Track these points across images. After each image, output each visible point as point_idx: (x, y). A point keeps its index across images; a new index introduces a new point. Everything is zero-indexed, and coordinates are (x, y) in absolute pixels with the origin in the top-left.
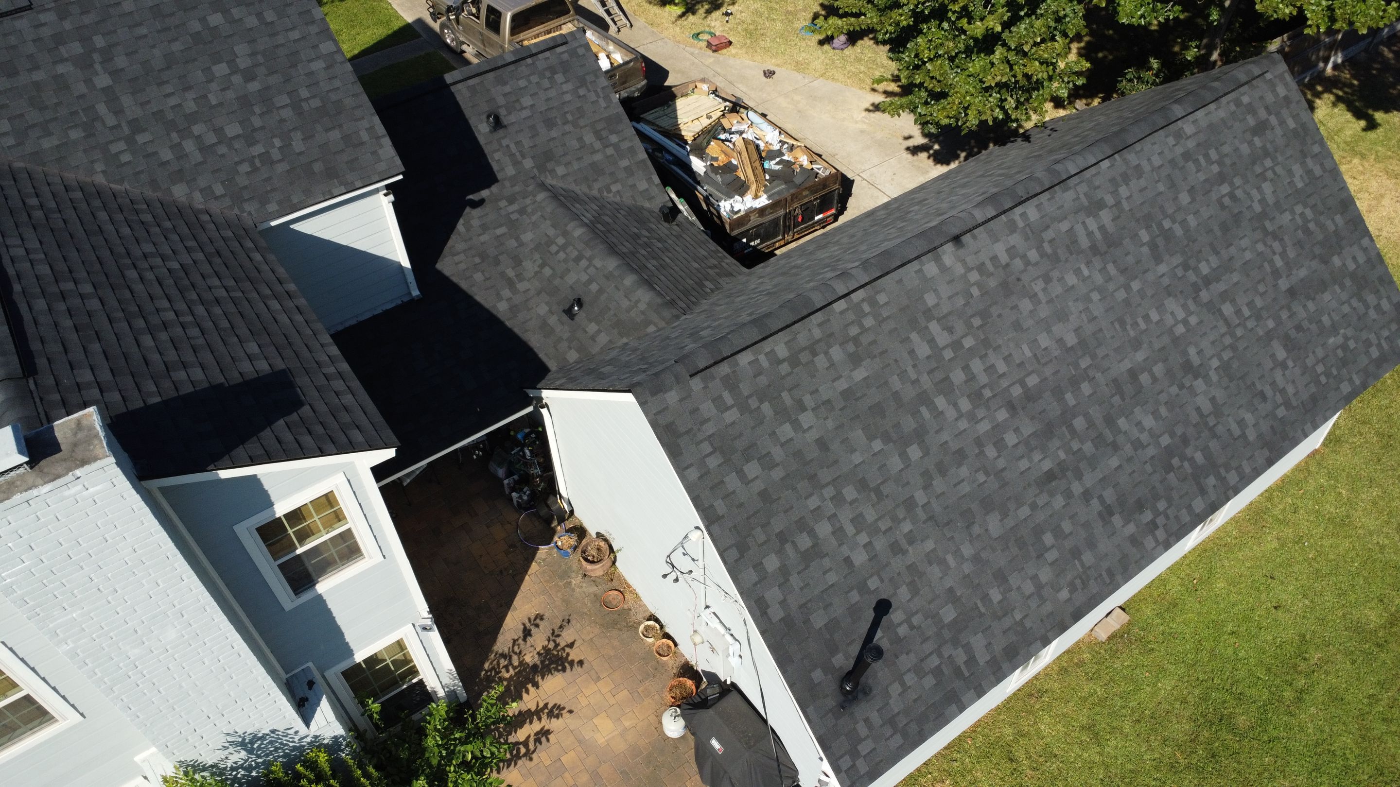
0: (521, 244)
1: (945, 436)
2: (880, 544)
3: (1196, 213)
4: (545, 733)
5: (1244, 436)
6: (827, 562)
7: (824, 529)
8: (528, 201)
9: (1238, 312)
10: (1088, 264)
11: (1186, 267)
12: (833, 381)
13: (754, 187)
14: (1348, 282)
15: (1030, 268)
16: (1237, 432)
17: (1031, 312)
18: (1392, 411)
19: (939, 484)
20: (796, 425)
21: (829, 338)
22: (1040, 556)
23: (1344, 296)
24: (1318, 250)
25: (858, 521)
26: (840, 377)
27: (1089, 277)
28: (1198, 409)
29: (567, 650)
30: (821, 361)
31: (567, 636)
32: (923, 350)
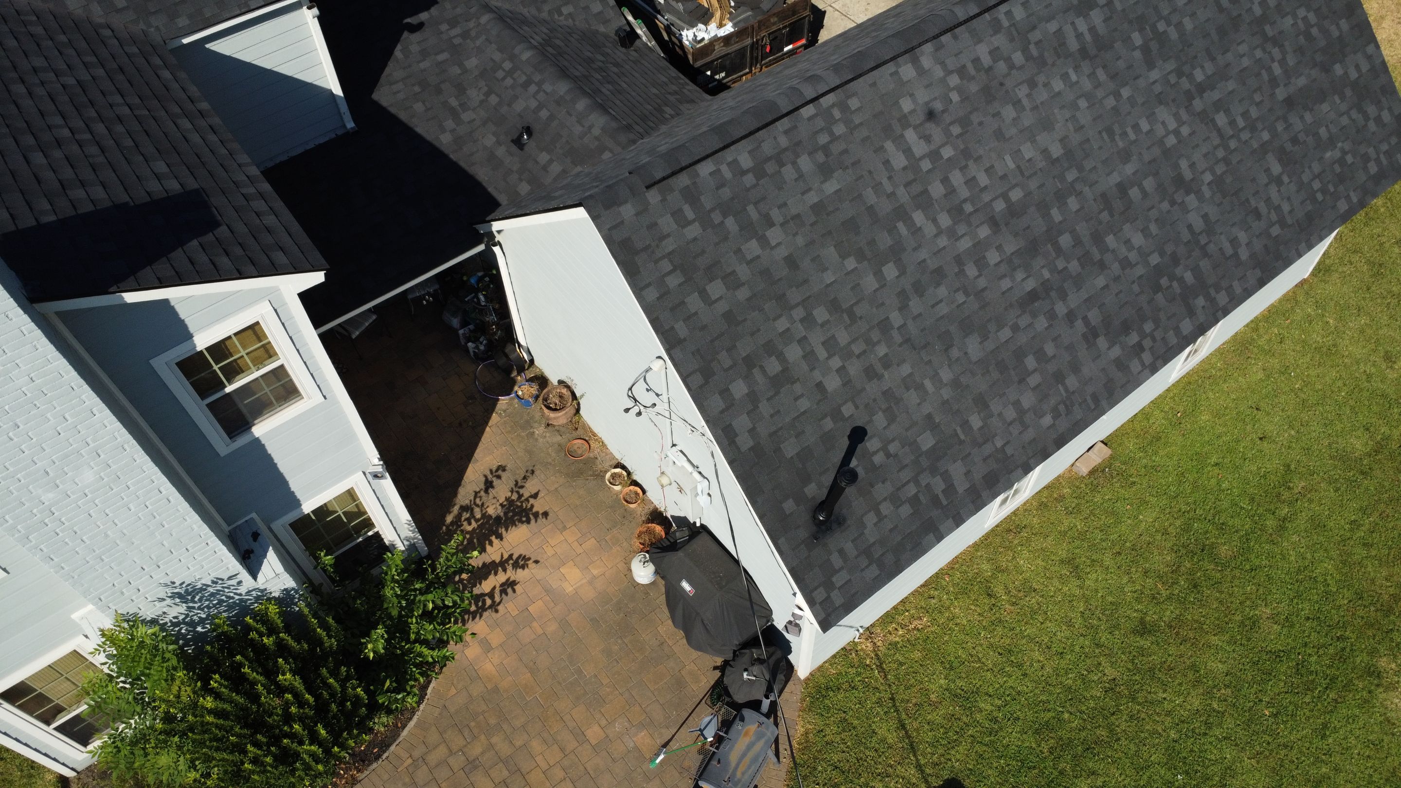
0: (465, 71)
1: (923, 254)
2: (854, 369)
3: (1193, 15)
4: (510, 584)
5: (1236, 255)
6: (798, 388)
7: (793, 353)
8: (472, 24)
9: (1232, 123)
10: (1076, 68)
11: (1180, 73)
12: (803, 194)
13: (718, 14)
14: (1348, 92)
15: (1014, 72)
16: (1229, 251)
17: (1014, 119)
18: (1384, 239)
19: (916, 305)
20: (763, 241)
21: (796, 147)
22: (1022, 381)
23: (1344, 107)
24: (1319, 57)
25: (830, 344)
26: (810, 189)
27: (1077, 82)
28: (1190, 227)
29: (532, 501)
30: (788, 172)
31: (530, 488)
32: (899, 161)
